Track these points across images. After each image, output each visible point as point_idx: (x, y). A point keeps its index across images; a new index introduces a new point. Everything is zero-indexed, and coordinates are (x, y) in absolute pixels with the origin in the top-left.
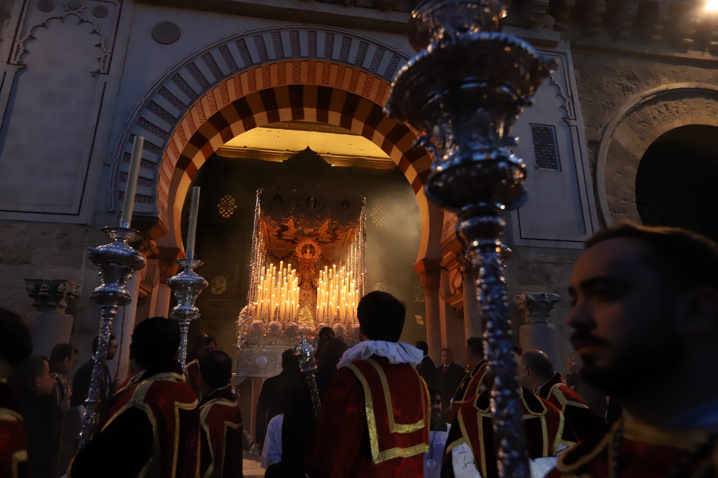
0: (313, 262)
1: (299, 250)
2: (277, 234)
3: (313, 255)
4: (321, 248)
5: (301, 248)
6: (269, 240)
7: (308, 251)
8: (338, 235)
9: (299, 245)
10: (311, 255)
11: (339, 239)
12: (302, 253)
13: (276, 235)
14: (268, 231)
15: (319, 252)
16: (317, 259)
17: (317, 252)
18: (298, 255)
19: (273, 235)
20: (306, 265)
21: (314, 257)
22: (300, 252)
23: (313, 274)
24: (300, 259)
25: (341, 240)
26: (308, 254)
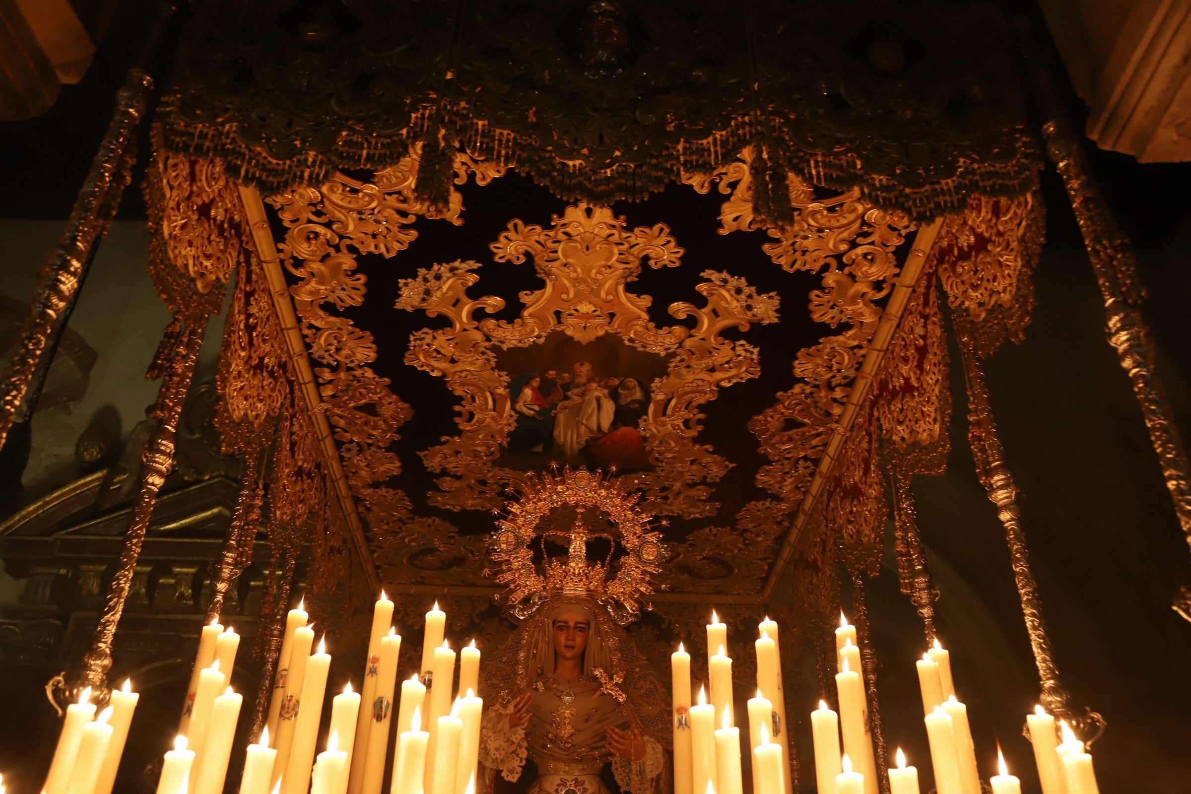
0: (615, 624)
1: (519, 543)
2: (393, 467)
3: (611, 575)
4: (661, 529)
5: (528, 533)
6: (365, 525)
7: (578, 545)
8: (766, 460)
9: (515, 508)
10: (599, 571)
11: (762, 494)
12: (537, 560)
13: (393, 482)
14: (338, 444)
15: (650, 554)
16: (641, 601)
17: (638, 554)
18: (509, 577)
19: (375, 485)
20: (562, 638)
21: (615, 589)
22: (525, 554)
23: (618, 703)
24: (526, 601)
25: (777, 498)
26: (577, 565)
